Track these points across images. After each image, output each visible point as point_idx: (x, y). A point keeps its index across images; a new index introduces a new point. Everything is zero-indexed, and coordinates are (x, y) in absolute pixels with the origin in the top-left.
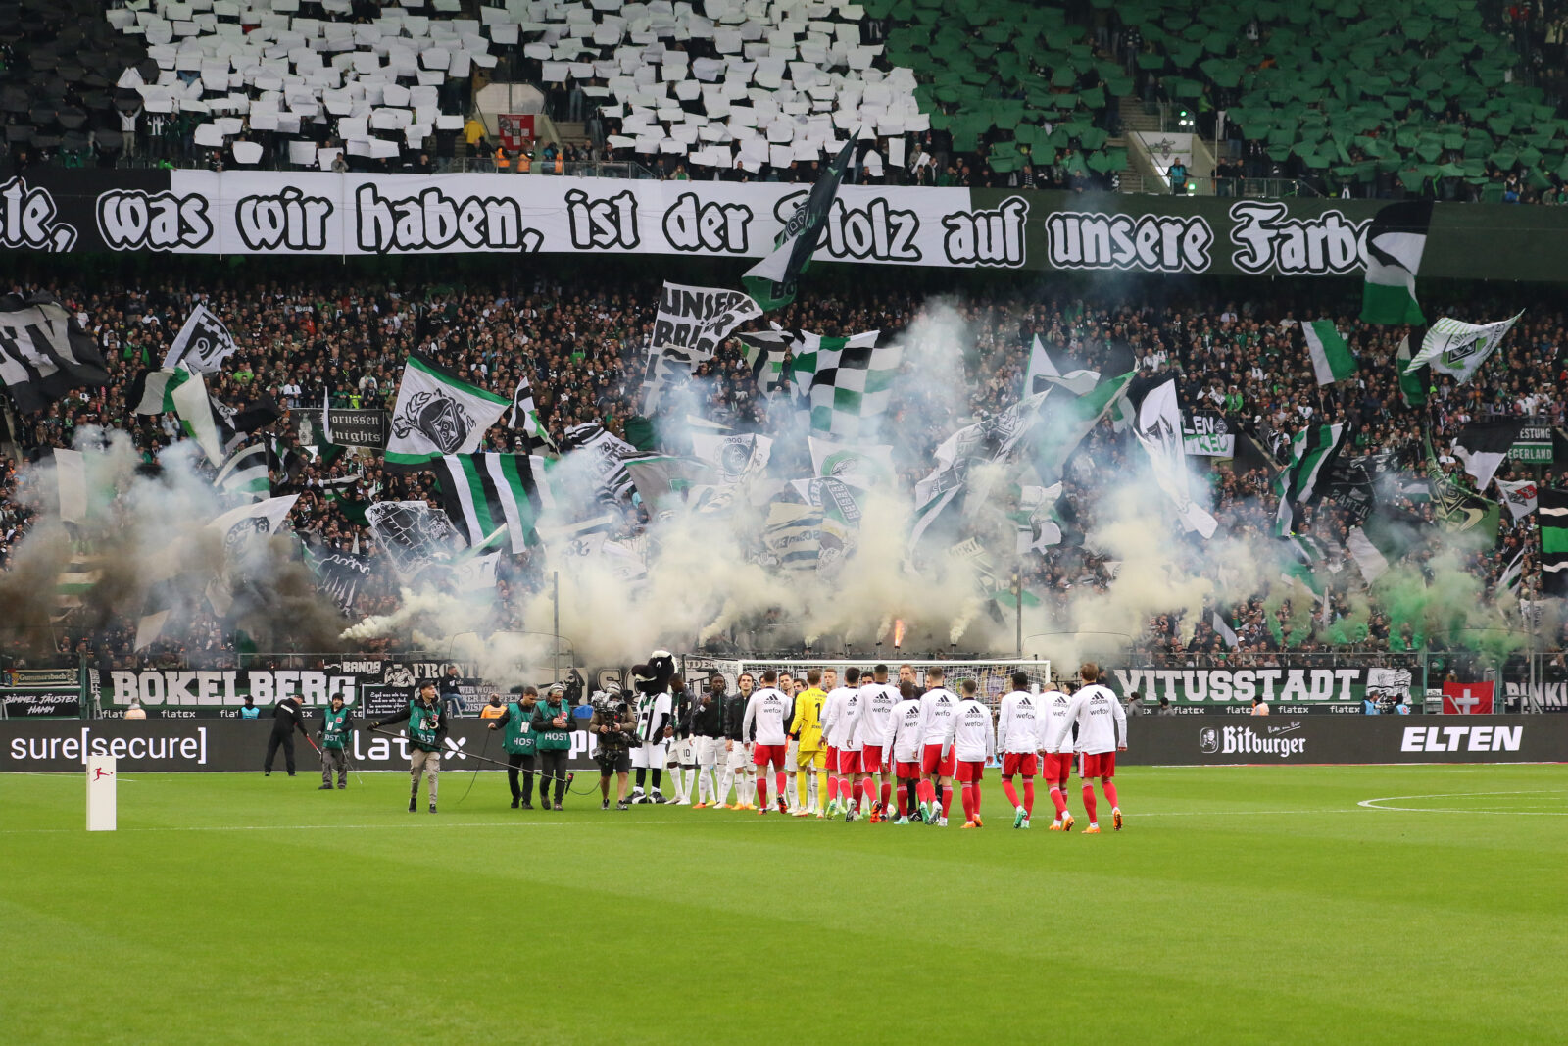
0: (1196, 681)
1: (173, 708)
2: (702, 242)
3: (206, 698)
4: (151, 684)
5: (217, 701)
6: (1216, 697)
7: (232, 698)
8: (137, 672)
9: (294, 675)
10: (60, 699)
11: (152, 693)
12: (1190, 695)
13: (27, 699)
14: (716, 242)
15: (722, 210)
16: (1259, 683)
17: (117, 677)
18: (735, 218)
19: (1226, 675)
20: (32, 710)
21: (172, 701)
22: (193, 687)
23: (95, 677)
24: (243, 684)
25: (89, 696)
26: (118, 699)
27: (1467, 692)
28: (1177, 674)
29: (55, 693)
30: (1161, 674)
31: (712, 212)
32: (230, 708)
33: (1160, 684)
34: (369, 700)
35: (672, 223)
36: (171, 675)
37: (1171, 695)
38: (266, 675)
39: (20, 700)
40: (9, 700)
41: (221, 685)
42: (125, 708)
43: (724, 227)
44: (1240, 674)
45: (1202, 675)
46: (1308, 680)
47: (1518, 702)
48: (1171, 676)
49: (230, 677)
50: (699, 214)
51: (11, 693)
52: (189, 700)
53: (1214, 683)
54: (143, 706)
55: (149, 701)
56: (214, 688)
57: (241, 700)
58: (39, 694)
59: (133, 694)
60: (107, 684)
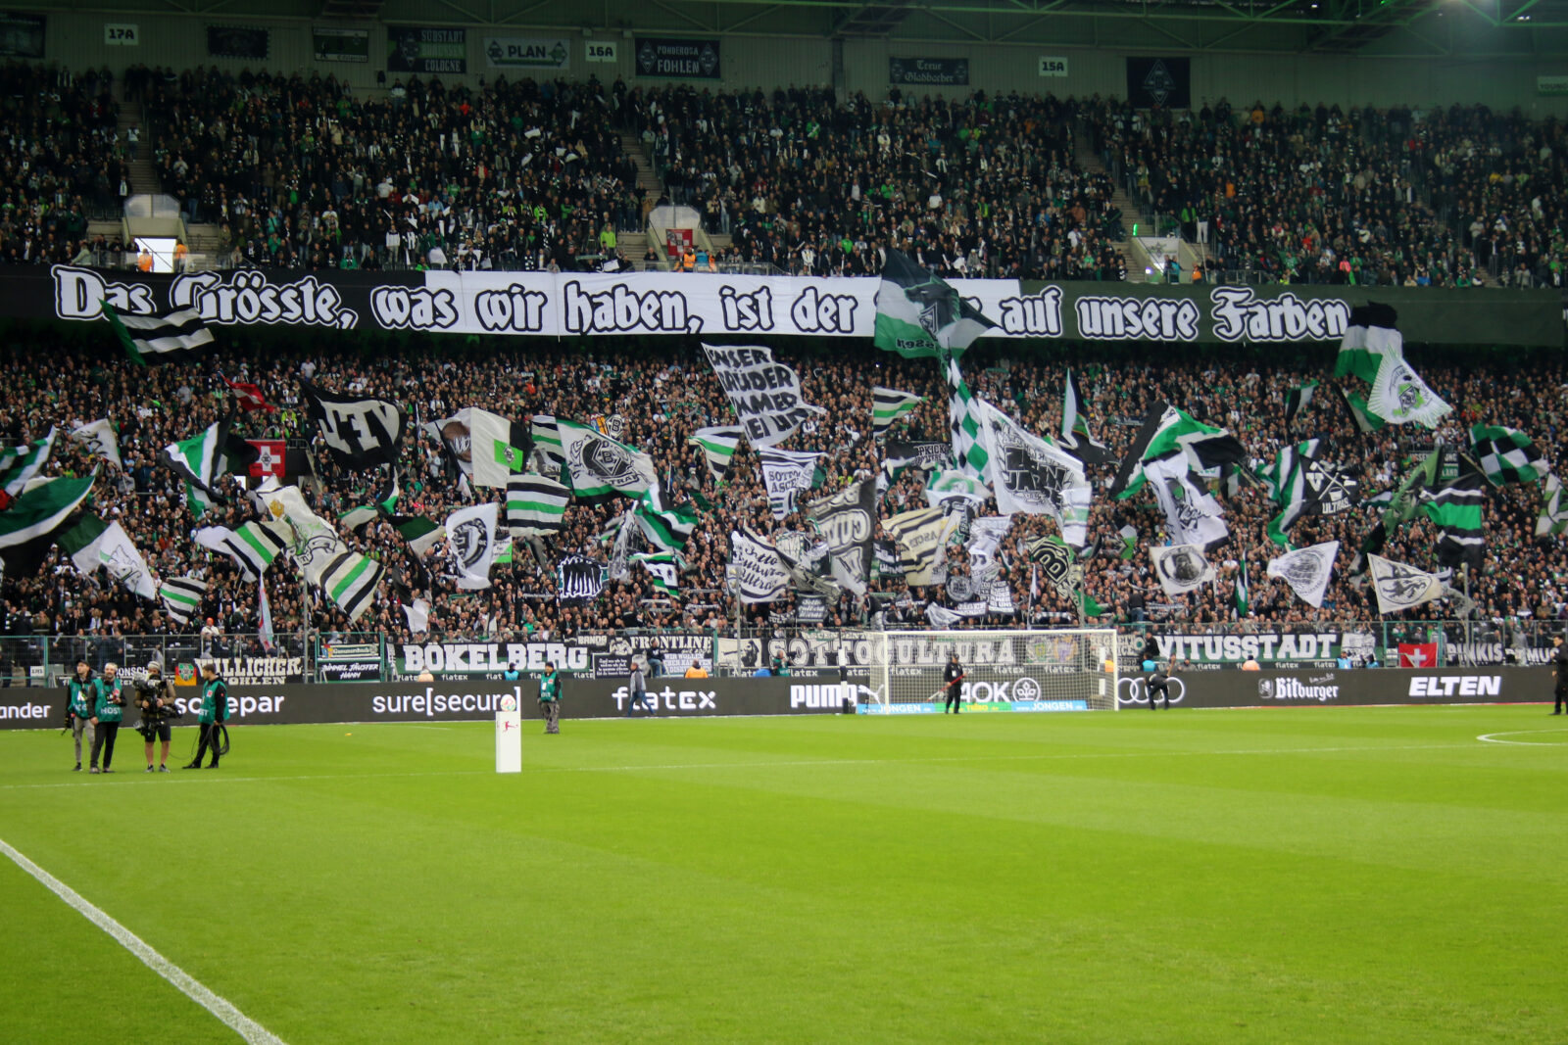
0: (1213, 645)
1: (450, 674)
2: (820, 326)
3: (475, 666)
4: (434, 655)
5: (483, 667)
6: (1229, 657)
7: (495, 665)
8: (422, 646)
9: (541, 647)
10: (365, 667)
11: (435, 662)
12: (1210, 655)
13: (340, 668)
14: (830, 325)
15: (835, 300)
16: (1261, 646)
17: (408, 650)
18: (845, 306)
19: (1236, 639)
20: (343, 676)
21: (450, 667)
22: (466, 656)
23: (391, 650)
24: (503, 654)
25: (387, 665)
26: (409, 667)
27: (1417, 651)
28: (1200, 640)
29: (361, 663)
31: (828, 302)
34: (598, 665)
35: (798, 310)
36: (448, 648)
37: (1195, 656)
38: (520, 647)
39: (334, 668)
40: (326, 668)
41: (487, 655)
42: (415, 673)
43: (837, 313)
44: (1246, 639)
45: (1218, 640)
46: (1297, 643)
47: (1456, 658)
49: (494, 649)
50: (818, 304)
51: (327, 663)
52: (462, 666)
53: (1227, 646)
54: (428, 672)
55: (432, 668)
56: (481, 658)
57: (503, 667)
58: (349, 664)
59: (421, 662)
60: (400, 655)
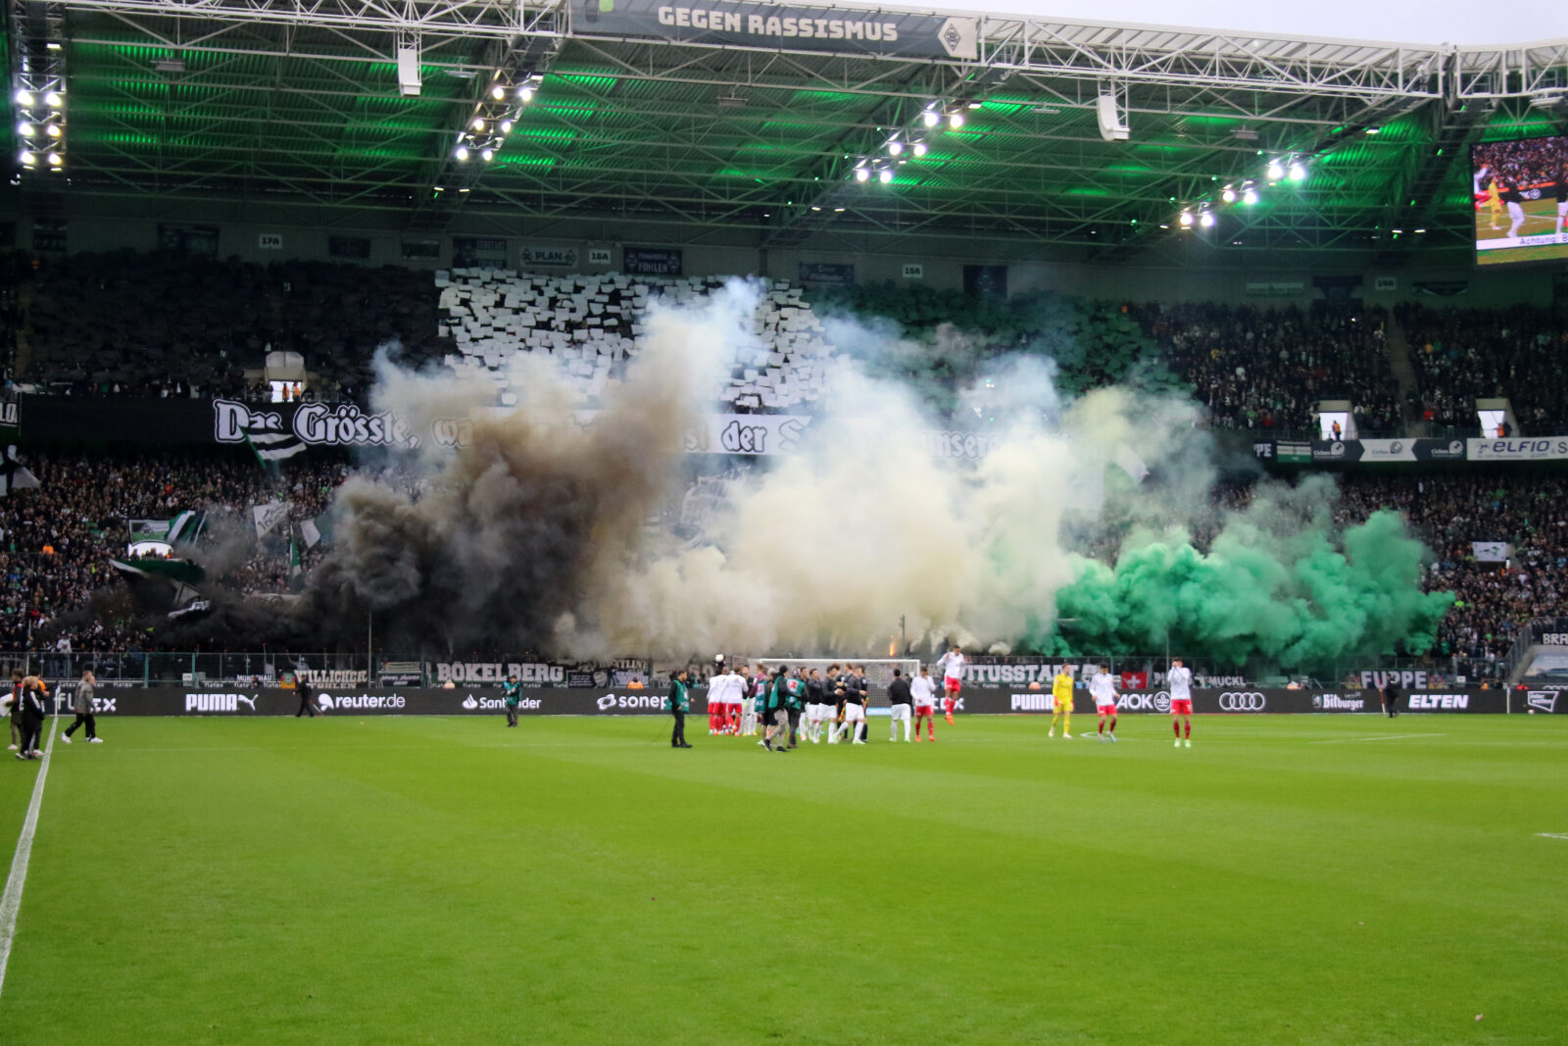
0: (994, 672)
1: (469, 683)
2: (741, 447)
3: (486, 678)
4: (458, 671)
5: (492, 679)
6: (1005, 679)
7: (499, 678)
8: (451, 664)
9: (532, 666)
10: (410, 678)
11: (458, 674)
12: (992, 678)
13: (393, 678)
14: (748, 447)
15: (752, 430)
16: (1027, 673)
17: (440, 666)
18: (758, 433)
19: (1009, 667)
20: (396, 683)
21: (468, 679)
22: (480, 672)
23: (429, 667)
24: (505, 671)
25: (426, 677)
26: (441, 678)
27: (1134, 677)
28: (984, 667)
29: (408, 675)
30: (977, 667)
31: (747, 432)
32: (499, 683)
33: (976, 672)
34: (570, 679)
35: (726, 436)
36: (468, 666)
37: (981, 678)
38: (517, 666)
39: (389, 678)
40: (384, 678)
41: (494, 671)
42: (444, 683)
43: (753, 439)
44: (1017, 667)
45: (997, 667)
46: (1052, 671)
47: (1160, 682)
48: (981, 668)
49: (499, 667)
50: (740, 432)
51: (385, 675)
52: (477, 678)
53: (1004, 672)
54: (453, 681)
55: (457, 679)
56: (490, 673)
57: (505, 678)
58: (399, 675)
59: (448, 675)
60: (435, 670)
